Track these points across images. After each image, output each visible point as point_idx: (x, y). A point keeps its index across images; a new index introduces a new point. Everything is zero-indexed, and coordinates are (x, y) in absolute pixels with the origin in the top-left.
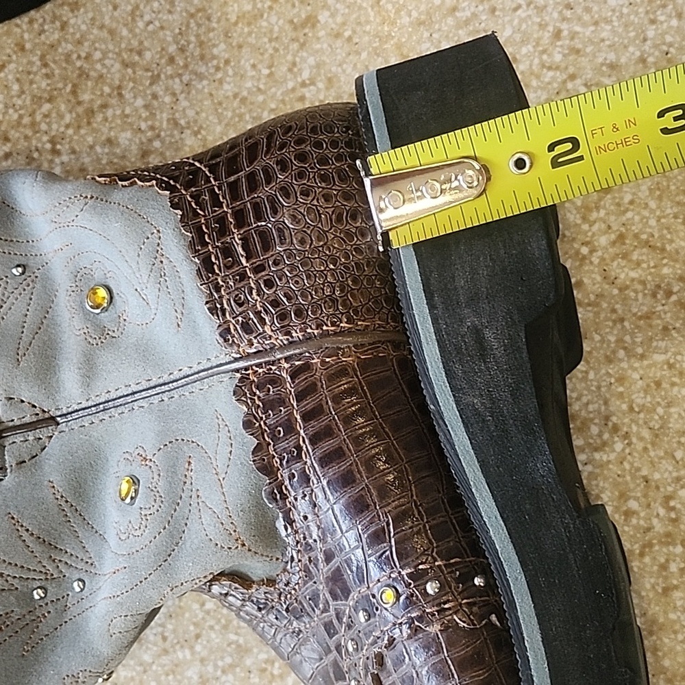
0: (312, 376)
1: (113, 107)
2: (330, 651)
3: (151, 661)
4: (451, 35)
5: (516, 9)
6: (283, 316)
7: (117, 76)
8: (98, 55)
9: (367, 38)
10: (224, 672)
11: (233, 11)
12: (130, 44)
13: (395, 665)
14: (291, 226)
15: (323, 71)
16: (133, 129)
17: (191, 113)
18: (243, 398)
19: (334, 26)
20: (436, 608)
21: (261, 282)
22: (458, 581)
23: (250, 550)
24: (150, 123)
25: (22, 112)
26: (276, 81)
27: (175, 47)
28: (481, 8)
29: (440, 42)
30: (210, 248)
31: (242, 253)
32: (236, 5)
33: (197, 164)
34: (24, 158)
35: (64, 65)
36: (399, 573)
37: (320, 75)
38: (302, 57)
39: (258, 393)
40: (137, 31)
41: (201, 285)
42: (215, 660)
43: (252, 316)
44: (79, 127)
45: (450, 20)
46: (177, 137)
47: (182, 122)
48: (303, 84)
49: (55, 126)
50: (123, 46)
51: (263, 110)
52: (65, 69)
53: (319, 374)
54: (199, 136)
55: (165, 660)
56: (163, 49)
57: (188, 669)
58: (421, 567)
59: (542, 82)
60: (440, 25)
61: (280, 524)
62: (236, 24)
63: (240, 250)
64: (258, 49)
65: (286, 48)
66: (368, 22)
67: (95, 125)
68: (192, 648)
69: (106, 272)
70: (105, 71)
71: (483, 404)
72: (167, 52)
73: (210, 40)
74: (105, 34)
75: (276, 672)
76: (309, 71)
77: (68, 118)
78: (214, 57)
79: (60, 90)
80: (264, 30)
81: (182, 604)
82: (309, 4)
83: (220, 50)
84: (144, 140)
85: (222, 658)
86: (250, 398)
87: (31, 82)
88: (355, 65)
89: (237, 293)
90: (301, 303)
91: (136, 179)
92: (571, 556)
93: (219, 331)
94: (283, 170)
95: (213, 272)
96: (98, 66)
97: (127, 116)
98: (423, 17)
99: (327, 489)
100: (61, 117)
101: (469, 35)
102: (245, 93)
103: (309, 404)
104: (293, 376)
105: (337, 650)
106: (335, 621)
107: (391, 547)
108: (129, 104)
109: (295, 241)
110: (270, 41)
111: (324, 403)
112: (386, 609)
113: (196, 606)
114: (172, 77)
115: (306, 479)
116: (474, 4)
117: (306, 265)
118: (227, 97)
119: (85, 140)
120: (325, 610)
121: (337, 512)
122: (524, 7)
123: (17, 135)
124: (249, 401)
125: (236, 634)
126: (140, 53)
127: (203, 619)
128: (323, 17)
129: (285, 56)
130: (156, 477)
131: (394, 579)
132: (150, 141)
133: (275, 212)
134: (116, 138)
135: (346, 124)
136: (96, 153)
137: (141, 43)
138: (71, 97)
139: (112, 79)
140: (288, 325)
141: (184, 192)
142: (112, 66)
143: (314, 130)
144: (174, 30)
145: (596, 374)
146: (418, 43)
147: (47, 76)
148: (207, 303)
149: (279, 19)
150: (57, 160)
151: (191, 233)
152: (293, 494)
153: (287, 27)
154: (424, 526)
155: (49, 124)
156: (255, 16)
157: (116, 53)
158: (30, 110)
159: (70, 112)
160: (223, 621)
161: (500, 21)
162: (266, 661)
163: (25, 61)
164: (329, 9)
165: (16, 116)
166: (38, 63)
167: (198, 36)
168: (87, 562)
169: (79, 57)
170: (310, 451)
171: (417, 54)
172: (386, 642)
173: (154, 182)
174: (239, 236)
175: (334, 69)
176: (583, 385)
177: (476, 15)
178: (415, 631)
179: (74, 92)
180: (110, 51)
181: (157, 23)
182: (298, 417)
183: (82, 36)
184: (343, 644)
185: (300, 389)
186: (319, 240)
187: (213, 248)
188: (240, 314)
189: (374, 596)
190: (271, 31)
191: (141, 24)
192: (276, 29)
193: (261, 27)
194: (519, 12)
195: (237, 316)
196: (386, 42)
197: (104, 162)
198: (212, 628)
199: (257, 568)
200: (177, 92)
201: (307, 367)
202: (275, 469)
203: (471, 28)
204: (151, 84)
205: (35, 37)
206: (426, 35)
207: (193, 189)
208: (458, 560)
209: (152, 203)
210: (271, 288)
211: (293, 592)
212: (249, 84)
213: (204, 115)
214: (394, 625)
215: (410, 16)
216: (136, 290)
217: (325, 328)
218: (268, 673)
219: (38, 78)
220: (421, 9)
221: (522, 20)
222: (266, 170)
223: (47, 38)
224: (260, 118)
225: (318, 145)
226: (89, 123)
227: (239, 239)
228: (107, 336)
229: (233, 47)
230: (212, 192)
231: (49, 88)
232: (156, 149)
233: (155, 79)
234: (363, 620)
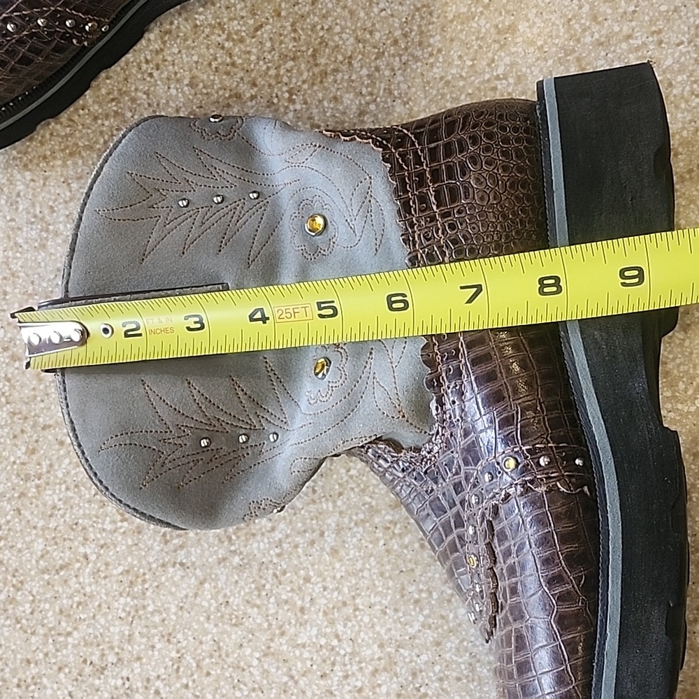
1: (342, 72)
2: (455, 505)
3: (301, 507)
4: (623, 57)
5: (678, 45)
6: (460, 252)
7: (350, 48)
8: (338, 29)
9: (555, 49)
10: (356, 524)
11: (451, 11)
12: (364, 24)
13: (506, 514)
14: (475, 186)
15: (515, 70)
16: (355, 92)
17: (403, 86)
19: (529, 35)
20: (544, 476)
21: (446, 225)
22: (563, 459)
23: (407, 421)
24: (369, 89)
25: (270, 65)
26: (476, 72)
27: (400, 32)
28: (650, 39)
29: (613, 61)
30: (410, 195)
31: (434, 201)
32: (454, 6)
33: (405, 131)
34: (266, 101)
35: (309, 33)
36: (521, 448)
37: (512, 72)
38: (499, 56)
40: (372, 15)
41: (400, 221)
42: (351, 514)
43: (436, 249)
44: (313, 84)
45: (624, 45)
46: (390, 104)
47: (396, 93)
48: (498, 78)
49: (294, 80)
50: (359, 25)
51: (461, 94)
52: (310, 36)
54: (407, 106)
55: (312, 508)
56: (390, 32)
57: (329, 517)
58: (537, 446)
59: (689, 106)
60: (616, 47)
61: (433, 405)
62: (452, 21)
63: (433, 199)
64: (466, 44)
65: (489, 46)
66: (558, 36)
67: (326, 85)
68: (334, 502)
70: (341, 42)
71: (601, 335)
72: (393, 35)
73: (429, 31)
74: (346, 13)
75: (397, 531)
76: (504, 67)
77: (305, 76)
78: (429, 45)
79: (303, 52)
80: (473, 30)
81: (332, 467)
82: (513, 15)
83: (436, 40)
84: (363, 102)
85: (357, 514)
87: (281, 43)
88: (542, 69)
89: (426, 230)
90: (474, 244)
91: (355, 136)
92: (650, 452)
93: (409, 257)
94: (474, 144)
95: (410, 213)
96: (337, 38)
97: (353, 81)
98: (603, 39)
99: (474, 383)
100: (301, 74)
101: (637, 59)
102: (450, 78)
105: (461, 503)
106: (464, 483)
107: (517, 429)
108: (356, 72)
109: (476, 197)
110: (477, 39)
112: (507, 473)
113: (343, 471)
114: (394, 56)
115: (459, 374)
116: (646, 35)
117: (483, 216)
118: (436, 78)
119: (316, 95)
120: (457, 473)
121: (479, 401)
122: (686, 43)
123: (263, 82)
125: (371, 497)
126: (371, 33)
127: (347, 481)
128: (522, 26)
129: (486, 53)
130: (344, 360)
131: (515, 452)
132: (368, 104)
133: (464, 174)
134: (341, 97)
135: (526, 116)
136: (323, 106)
137: (374, 25)
138: (311, 59)
139: (346, 50)
141: (394, 151)
142: (348, 39)
143: (501, 117)
144: (402, 18)
145: (691, 343)
146: (595, 59)
147: (294, 39)
148: (402, 235)
149: (487, 23)
150: (291, 107)
151: (396, 182)
152: (447, 384)
153: (492, 30)
154: (544, 418)
155: (290, 78)
156: (468, 17)
157: (353, 30)
158: (276, 64)
159: (308, 71)
160: (362, 486)
161: (664, 52)
162: (391, 522)
163: (279, 25)
164: (528, 20)
165: (264, 68)
166: (290, 28)
167: (419, 26)
169: (322, 28)
170: (466, 353)
171: (594, 68)
172: (503, 496)
173: (371, 141)
174: (433, 189)
175: (524, 70)
176: (679, 350)
177: (646, 44)
178: (527, 490)
179: (314, 56)
180: (347, 27)
181: (389, 12)
183: (327, 12)
184: (467, 498)
186: (495, 199)
187: (412, 195)
188: (427, 246)
189: (498, 464)
190: (479, 32)
191: (376, 10)
192: (483, 30)
193: (472, 27)
194: (682, 46)
195: (424, 248)
196: (569, 55)
197: (328, 114)
198: (352, 489)
199: (408, 437)
200: (396, 68)
202: (437, 364)
203: (640, 54)
204: (376, 59)
205: (290, 7)
206: (603, 53)
207: (401, 150)
208: (565, 445)
209: (367, 155)
210: (454, 230)
211: (433, 459)
212: (454, 71)
213: (414, 90)
214: (511, 485)
215: (592, 37)
216: (347, 221)
218: (390, 531)
219: (287, 40)
220: (603, 32)
221: (682, 54)
222: (460, 142)
223: (299, 9)
224: (457, 99)
225: (503, 128)
226: (322, 82)
227: (433, 191)
228: (319, 254)
229: (446, 40)
230: (416, 153)
231: (294, 49)
232: (371, 111)
233: (380, 55)
234: (487, 480)
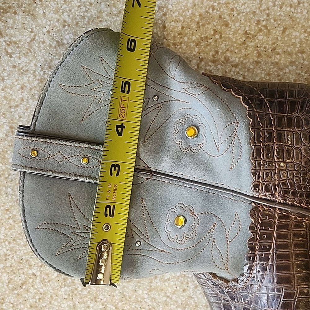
0: (289, 221)
6: (286, 192)
18: (254, 216)
21: (281, 172)
23: (228, 272)
30: (261, 144)
31: (276, 154)
33: (262, 96)
39: (261, 216)
41: (252, 160)
43: (271, 185)
53: (292, 222)
61: (246, 268)
63: (275, 152)
69: (200, 123)
86: (257, 218)
89: (268, 171)
90: (296, 190)
91: (231, 89)
93: (254, 184)
94: (307, 124)
95: (260, 156)
99: (275, 267)
103: (283, 232)
104: (280, 218)
109: (302, 161)
111: (289, 234)
115: (267, 259)
117: (304, 174)
121: (276, 278)
124: (256, 219)
130: (196, 224)
133: (297, 143)
140: (287, 196)
141: (255, 110)
148: (253, 169)
151: (254, 133)
168: (145, 237)
170: (275, 250)
173: (241, 97)
174: (277, 146)
182: (275, 235)
185: (281, 224)
187: (263, 145)
188: (266, 181)
195: (264, 181)
201: (287, 217)
202: (256, 250)
207: (260, 111)
209: (238, 107)
211: (235, 289)
216: (215, 141)
217: (302, 205)
222: (298, 120)
227: (276, 147)
228: (190, 150)
230: (269, 117)
